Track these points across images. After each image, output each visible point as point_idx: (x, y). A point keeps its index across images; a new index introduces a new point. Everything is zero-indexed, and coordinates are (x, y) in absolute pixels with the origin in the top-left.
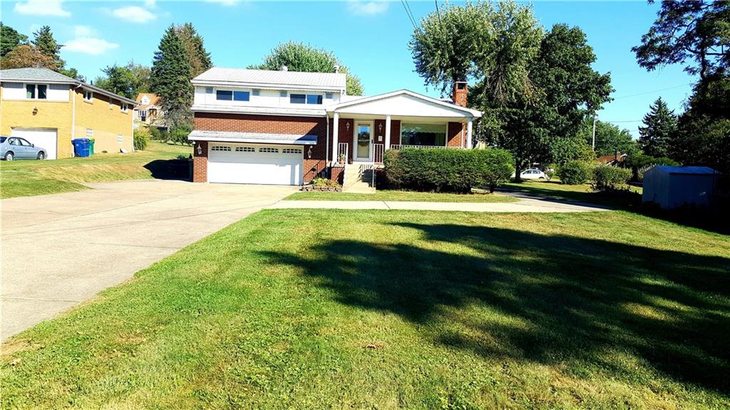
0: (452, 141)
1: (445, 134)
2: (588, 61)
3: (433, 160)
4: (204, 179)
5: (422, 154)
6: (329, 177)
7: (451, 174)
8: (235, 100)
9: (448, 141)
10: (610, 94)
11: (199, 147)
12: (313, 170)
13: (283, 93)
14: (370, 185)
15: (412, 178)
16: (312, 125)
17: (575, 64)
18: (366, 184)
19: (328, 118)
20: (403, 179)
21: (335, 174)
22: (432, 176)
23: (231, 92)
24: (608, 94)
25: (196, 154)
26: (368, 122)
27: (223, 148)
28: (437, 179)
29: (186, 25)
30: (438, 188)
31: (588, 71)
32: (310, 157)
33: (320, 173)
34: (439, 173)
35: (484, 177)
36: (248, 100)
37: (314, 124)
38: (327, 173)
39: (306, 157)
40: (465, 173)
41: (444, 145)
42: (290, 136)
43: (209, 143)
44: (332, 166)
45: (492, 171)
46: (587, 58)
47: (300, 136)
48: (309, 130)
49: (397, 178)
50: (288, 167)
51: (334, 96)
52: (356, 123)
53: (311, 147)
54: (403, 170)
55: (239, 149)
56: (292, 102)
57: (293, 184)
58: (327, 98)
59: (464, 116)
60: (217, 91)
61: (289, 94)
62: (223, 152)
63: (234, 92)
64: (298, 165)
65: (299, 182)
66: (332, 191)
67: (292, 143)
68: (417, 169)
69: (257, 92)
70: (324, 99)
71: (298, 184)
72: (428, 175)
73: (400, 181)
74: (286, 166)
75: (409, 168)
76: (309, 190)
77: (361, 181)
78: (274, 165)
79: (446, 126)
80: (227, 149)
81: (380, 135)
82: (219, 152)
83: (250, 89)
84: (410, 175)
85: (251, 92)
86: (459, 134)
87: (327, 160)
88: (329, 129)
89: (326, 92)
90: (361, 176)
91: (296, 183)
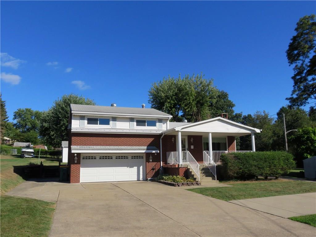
0: (230, 147)
1: (226, 143)
3: (254, 160)
4: (78, 181)
5: (248, 157)
8: (100, 124)
9: (228, 147)
11: (76, 158)
12: (153, 169)
13: (132, 120)
14: (214, 179)
16: (151, 140)
18: (210, 178)
19: (163, 135)
21: (181, 173)
26: (184, 137)
27: (91, 157)
32: (150, 161)
33: (158, 171)
34: (259, 168)
37: (152, 139)
39: (148, 161)
40: (272, 167)
43: (81, 154)
44: (180, 166)
48: (149, 143)
49: (234, 173)
51: (163, 121)
53: (156, 154)
54: (238, 167)
55: (102, 158)
56: (137, 125)
57: (138, 180)
58: (159, 122)
59: (250, 132)
60: (88, 118)
61: (135, 120)
62: (91, 160)
63: (99, 119)
64: (142, 166)
65: (143, 178)
66: (195, 185)
67: (144, 152)
68: (246, 166)
69: (115, 119)
70: (158, 123)
71: (142, 180)
72: (253, 170)
73: (235, 175)
74: (134, 167)
75: (242, 166)
76: (180, 185)
77: (205, 176)
78: (126, 167)
79: (226, 138)
80: (94, 158)
81: (192, 145)
82: (88, 160)
83: (111, 117)
84: (242, 171)
85: (111, 119)
86: (234, 143)
87: (162, 162)
88: (162, 142)
89: (158, 119)
90: (202, 173)
91: (140, 179)
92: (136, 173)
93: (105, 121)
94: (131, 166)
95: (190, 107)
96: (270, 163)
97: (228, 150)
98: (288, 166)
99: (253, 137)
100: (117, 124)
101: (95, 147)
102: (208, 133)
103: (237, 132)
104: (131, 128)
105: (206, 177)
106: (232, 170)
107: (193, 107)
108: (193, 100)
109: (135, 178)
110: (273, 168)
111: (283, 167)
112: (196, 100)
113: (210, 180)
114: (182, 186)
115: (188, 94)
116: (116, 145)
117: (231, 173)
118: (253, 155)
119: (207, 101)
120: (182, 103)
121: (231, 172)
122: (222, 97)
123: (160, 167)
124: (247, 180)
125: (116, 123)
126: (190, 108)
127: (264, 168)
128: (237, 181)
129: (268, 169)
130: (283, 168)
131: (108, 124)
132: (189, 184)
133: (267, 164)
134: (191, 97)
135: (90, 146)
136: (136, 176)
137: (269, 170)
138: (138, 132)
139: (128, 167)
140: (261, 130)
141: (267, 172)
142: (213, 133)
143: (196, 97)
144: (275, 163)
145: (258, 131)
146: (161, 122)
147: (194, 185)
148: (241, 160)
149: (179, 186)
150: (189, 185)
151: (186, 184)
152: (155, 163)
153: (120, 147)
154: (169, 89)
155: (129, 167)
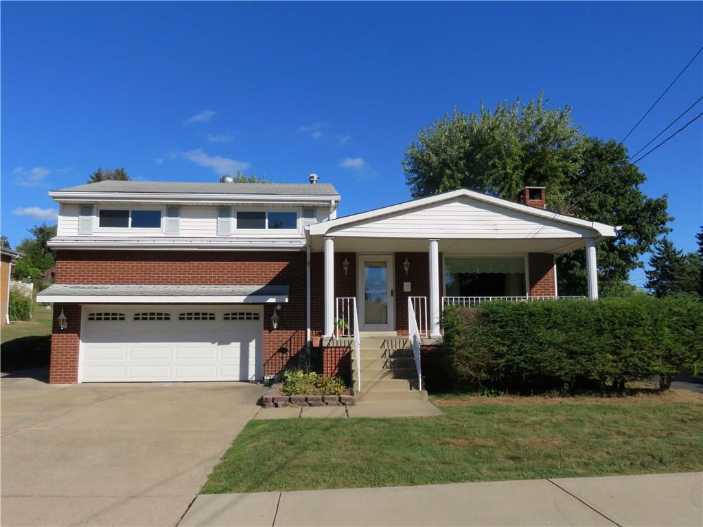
0: (537, 286)
1: (523, 276)
2: (636, 183)
3: (555, 325)
4: (71, 376)
5: (531, 314)
6: (318, 368)
7: (597, 355)
8: (133, 226)
9: (531, 288)
10: (667, 223)
11: (62, 316)
12: (283, 350)
13: (223, 211)
14: (414, 385)
15: (511, 367)
17: (619, 187)
18: (405, 383)
19: (308, 252)
20: (490, 370)
21: (330, 363)
22: (553, 361)
23: (128, 211)
24: (663, 223)
25: (56, 329)
26: (382, 258)
27: (110, 315)
28: (567, 368)
29: (117, 170)
30: (566, 386)
31: (636, 195)
32: (275, 326)
33: (297, 355)
34: (572, 354)
35: (667, 359)
36: (160, 227)
37: (283, 265)
38: (313, 358)
39: (268, 327)
40: (627, 352)
41: (523, 294)
42: (237, 288)
43: (83, 306)
44: (325, 344)
45: (685, 343)
46: (633, 178)
47: (256, 288)
48: (273, 275)
49: (478, 369)
50: (235, 347)
51: (318, 212)
52: (360, 262)
53: (279, 307)
54: (492, 350)
55: (141, 316)
56: (239, 226)
57: (244, 379)
58: (305, 217)
59: (580, 236)
60: (101, 211)
61: (234, 212)
62: (110, 322)
63: (132, 211)
64: (254, 341)
65: (256, 375)
66: (331, 405)
67: (242, 301)
68: (521, 347)
69: (175, 210)
70: (301, 219)
71: (254, 379)
72: (546, 360)
73: (483, 375)
74: (232, 344)
75: (504, 345)
76: (280, 403)
77: (391, 375)
78: (209, 343)
79: (523, 259)
80: (118, 317)
81: (407, 281)
82: (103, 322)
83: (162, 204)
84: (507, 362)
85: (164, 211)
86: (550, 273)
87: (309, 330)
88: (311, 272)
89: (303, 206)
90: (388, 364)
91: (249, 378)
92: (238, 361)
93: (148, 218)
94: (224, 341)
95: (507, 186)
96: (616, 337)
97: (530, 295)
98: (692, 347)
99: (592, 253)
100: (181, 224)
101: (111, 287)
102: (427, 241)
103: (529, 237)
104: (222, 234)
105: (394, 378)
106: (467, 359)
107: (514, 186)
108: (515, 168)
109: (235, 375)
110: (632, 356)
111: (670, 350)
112: (523, 167)
113: (402, 390)
114: (285, 405)
115: (499, 153)
116: (159, 283)
117: (464, 369)
118: (549, 310)
119: (554, 169)
120: (485, 177)
121: (464, 365)
122: (607, 157)
123: (305, 346)
124: (536, 393)
125: (177, 224)
126: (506, 190)
127: (593, 353)
128: (498, 395)
129: (610, 357)
130: (672, 356)
131: (157, 224)
132: (313, 399)
133: (607, 339)
134: (509, 161)
135: (85, 286)
136: (238, 368)
137: (614, 361)
138: (235, 244)
139: (213, 342)
140: (619, 228)
141: (607, 368)
142: (441, 241)
143: (524, 160)
144: (637, 337)
145: (607, 230)
146: (312, 217)
147: (327, 404)
148: (500, 327)
149: (276, 405)
150: (310, 405)
151: (300, 400)
152: (290, 333)
153: (182, 288)
154: (451, 143)
155: (216, 343)
